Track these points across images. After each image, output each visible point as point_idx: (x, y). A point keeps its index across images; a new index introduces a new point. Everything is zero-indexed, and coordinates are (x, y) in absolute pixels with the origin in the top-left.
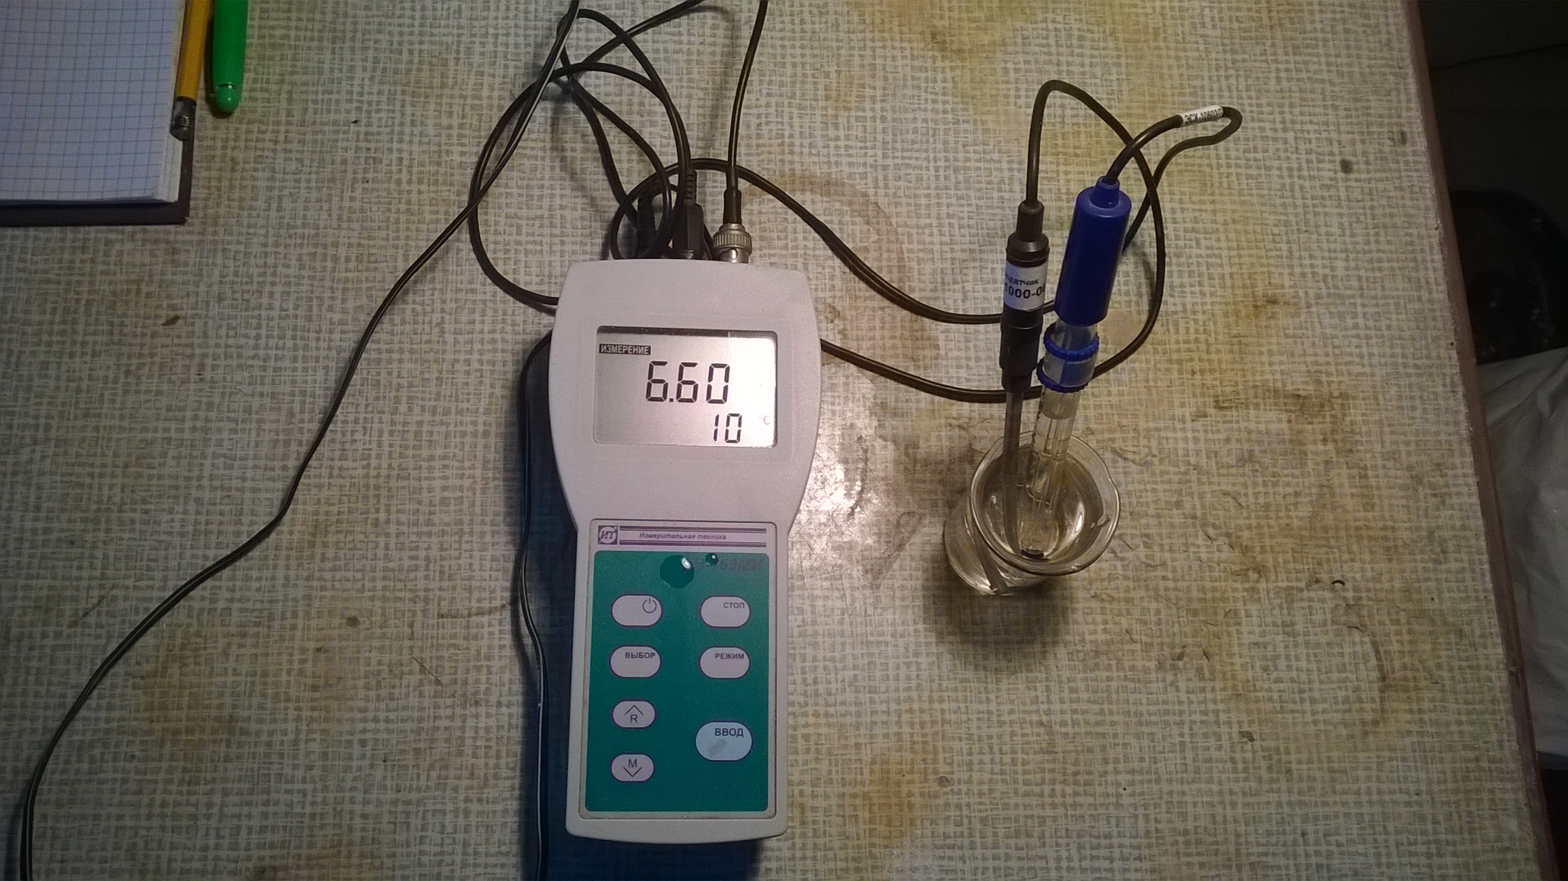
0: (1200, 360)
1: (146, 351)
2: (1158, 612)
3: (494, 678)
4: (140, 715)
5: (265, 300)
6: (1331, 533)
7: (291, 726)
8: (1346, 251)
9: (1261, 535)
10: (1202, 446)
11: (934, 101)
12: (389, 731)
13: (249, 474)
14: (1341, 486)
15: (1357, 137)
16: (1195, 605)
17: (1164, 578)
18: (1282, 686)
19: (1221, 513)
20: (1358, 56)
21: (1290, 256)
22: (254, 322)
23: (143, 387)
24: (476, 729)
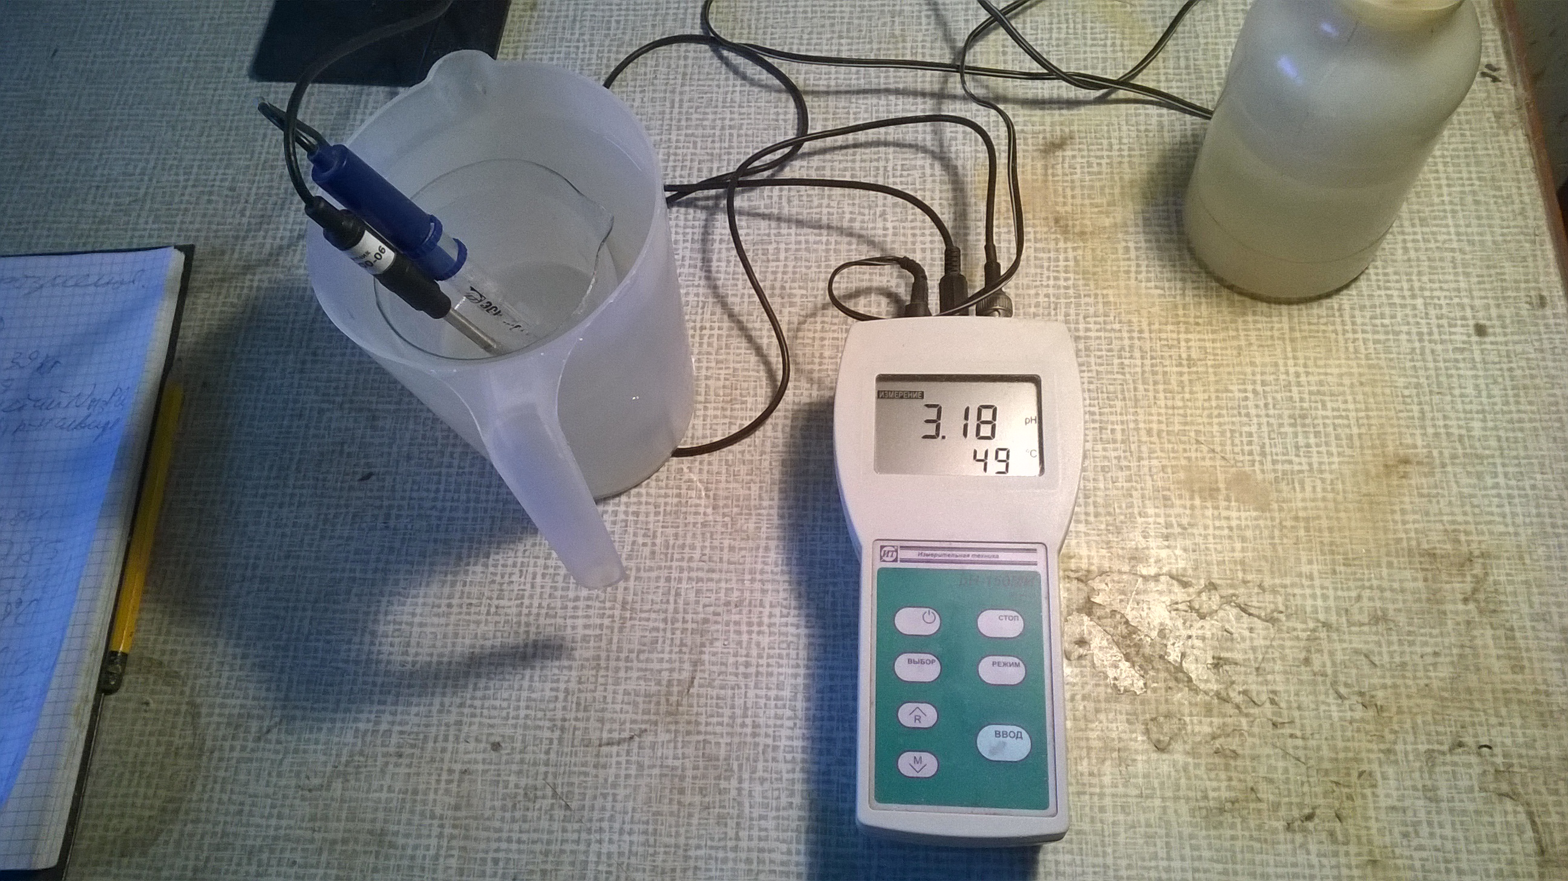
0: (1329, 518)
1: (342, 502)
2: (1286, 770)
3: (619, 806)
4: (304, 825)
5: (446, 460)
6: (1475, 696)
7: (433, 842)
8: (1483, 411)
9: (1398, 695)
10: (1331, 603)
11: (1056, 278)
12: (520, 852)
13: (419, 611)
14: (1485, 647)
15: (1492, 302)
16: (1327, 765)
17: (1292, 736)
18: (1424, 854)
19: (1354, 671)
20: (1490, 226)
21: (1423, 418)
22: (435, 478)
23: (337, 533)
24: (599, 854)
